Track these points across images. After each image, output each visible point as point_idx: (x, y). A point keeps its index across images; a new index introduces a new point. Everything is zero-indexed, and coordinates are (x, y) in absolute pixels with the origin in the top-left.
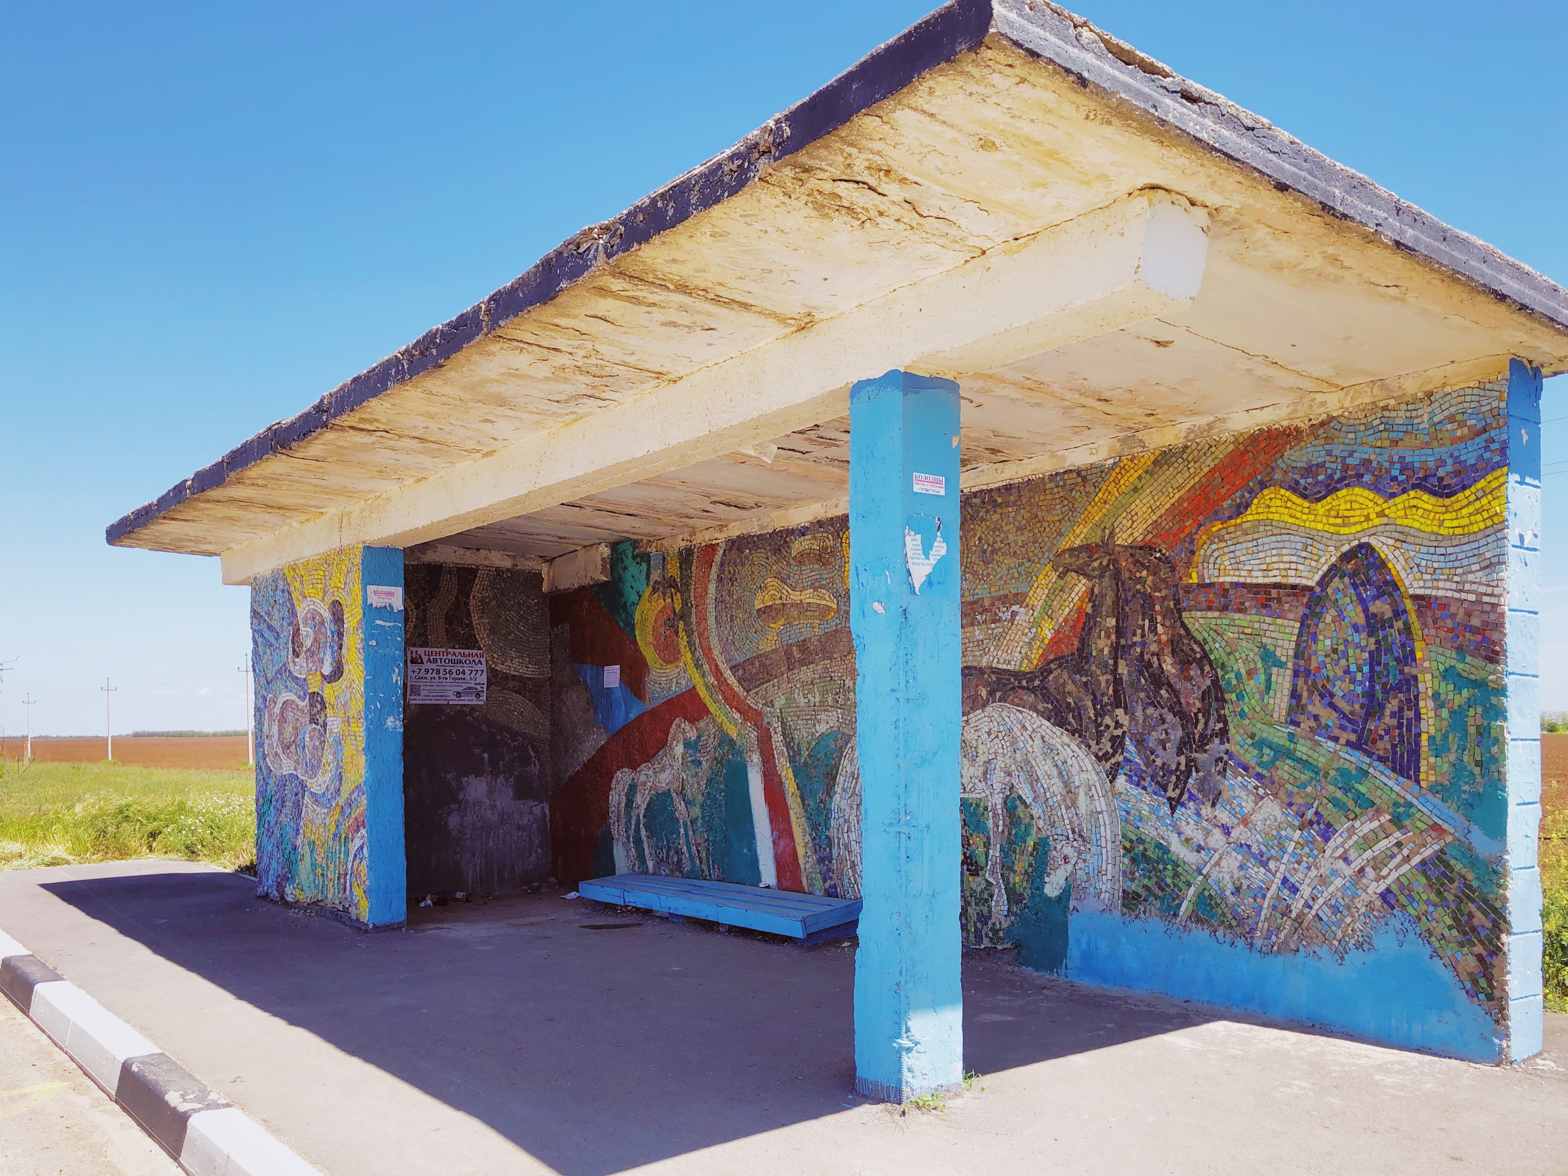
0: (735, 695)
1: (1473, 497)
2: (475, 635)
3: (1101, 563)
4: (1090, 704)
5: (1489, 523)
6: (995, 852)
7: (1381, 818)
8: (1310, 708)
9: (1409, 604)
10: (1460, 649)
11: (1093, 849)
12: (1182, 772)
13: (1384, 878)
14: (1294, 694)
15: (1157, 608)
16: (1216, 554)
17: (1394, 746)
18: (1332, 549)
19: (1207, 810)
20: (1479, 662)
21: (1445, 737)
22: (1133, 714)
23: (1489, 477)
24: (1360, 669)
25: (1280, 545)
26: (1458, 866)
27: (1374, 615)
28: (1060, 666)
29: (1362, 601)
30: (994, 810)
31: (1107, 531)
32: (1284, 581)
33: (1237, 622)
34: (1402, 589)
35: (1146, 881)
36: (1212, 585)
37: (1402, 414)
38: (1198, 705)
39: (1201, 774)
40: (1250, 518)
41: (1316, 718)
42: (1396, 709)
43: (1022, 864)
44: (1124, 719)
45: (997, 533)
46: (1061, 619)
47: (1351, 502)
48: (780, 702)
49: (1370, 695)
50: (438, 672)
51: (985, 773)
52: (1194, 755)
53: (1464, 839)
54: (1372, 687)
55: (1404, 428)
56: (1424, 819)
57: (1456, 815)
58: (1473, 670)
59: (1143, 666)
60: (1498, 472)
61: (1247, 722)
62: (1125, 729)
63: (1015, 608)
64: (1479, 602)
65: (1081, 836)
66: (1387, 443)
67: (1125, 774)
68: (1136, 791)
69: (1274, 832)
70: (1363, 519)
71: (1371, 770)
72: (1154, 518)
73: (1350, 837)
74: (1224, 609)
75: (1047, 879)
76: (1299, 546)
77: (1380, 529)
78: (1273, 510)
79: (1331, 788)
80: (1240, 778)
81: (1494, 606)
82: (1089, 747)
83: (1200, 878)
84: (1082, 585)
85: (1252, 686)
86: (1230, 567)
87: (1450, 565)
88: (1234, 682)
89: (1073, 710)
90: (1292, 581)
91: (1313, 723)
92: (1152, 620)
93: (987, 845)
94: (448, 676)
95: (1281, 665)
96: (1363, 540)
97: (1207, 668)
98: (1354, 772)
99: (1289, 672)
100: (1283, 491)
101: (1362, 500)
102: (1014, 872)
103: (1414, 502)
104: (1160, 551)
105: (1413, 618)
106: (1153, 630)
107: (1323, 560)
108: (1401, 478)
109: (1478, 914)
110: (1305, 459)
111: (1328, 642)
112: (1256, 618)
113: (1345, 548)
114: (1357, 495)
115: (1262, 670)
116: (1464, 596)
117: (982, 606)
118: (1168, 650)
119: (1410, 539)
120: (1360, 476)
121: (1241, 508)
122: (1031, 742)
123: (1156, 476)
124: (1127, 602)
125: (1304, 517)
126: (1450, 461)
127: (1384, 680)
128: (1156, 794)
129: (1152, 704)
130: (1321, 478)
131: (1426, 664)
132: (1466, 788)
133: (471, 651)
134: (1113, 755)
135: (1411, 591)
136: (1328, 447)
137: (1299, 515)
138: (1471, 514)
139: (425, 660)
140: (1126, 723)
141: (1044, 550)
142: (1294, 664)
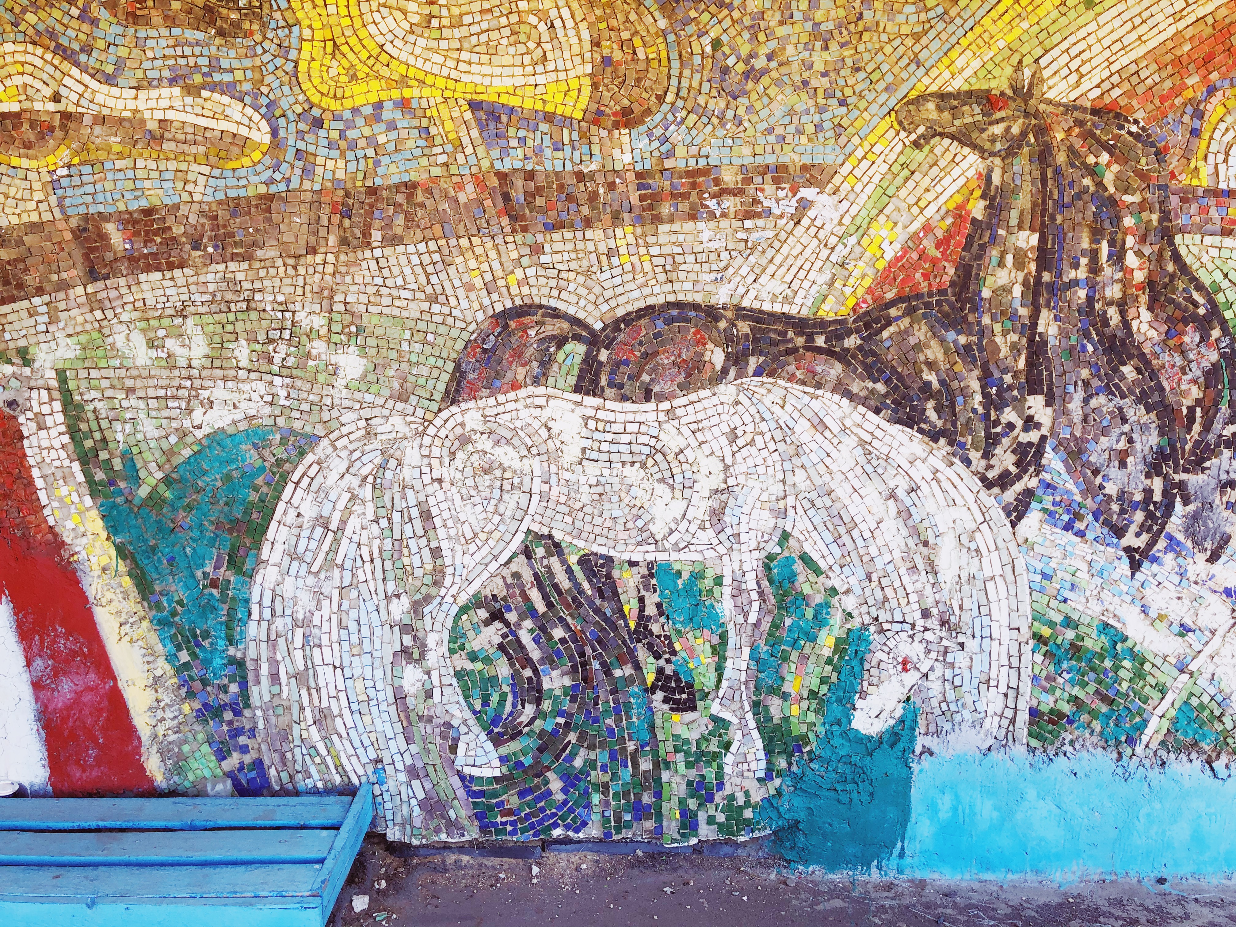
12: (1156, 505)
15: (1128, 221)
19: (1197, 567)
22: (1064, 405)
28: (910, 312)
35: (1076, 691)
38: (1197, 393)
39: (1191, 508)
43: (803, 680)
44: (1043, 414)
46: (916, 225)
48: (57, 352)
52: (1183, 477)
59: (1091, 321)
62: (1045, 431)
63: (807, 193)
67: (1044, 510)
68: (1062, 539)
75: (859, 704)
82: (969, 462)
83: (1185, 677)
84: (966, 165)
89: (935, 396)
92: (1117, 245)
93: (720, 650)
97: (1216, 333)
102: (783, 697)
104: (1137, 122)
106: (1115, 260)
117: (718, 181)
118: (1143, 298)
124: (1062, 206)
128: (1101, 543)
129: (1104, 388)
134: (1019, 477)
140: (1046, 419)
141: (880, 86)
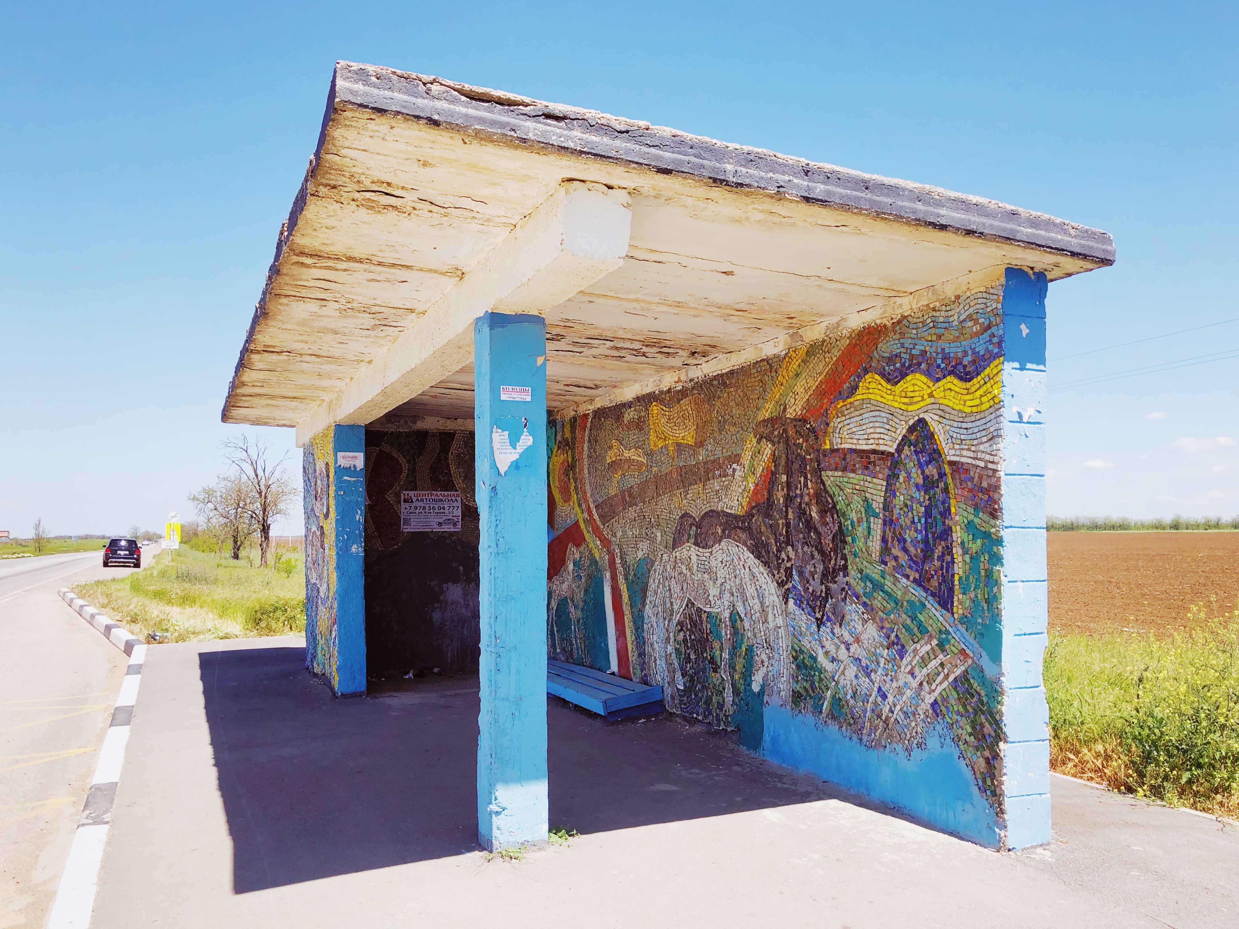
0: (598, 528)
1: (982, 382)
2: (453, 481)
3: (779, 432)
4: (773, 542)
5: (992, 403)
6: (725, 655)
7: (932, 643)
8: (893, 551)
9: (947, 469)
10: (976, 507)
11: (776, 656)
12: (823, 598)
13: (934, 691)
14: (884, 540)
15: (808, 467)
16: (840, 426)
17: (940, 584)
18: (903, 423)
19: (837, 630)
20: (986, 517)
21: (967, 578)
22: (797, 551)
23: (992, 366)
24: (920, 521)
25: (875, 419)
26: (975, 685)
27: (928, 477)
28: (758, 511)
29: (920, 466)
30: (725, 622)
31: (782, 407)
32: (877, 448)
33: (852, 481)
34: (943, 456)
35: (805, 684)
36: (838, 450)
37: (943, 313)
38: (831, 545)
39: (834, 600)
40: (858, 397)
41: (896, 558)
42: (940, 554)
43: (740, 664)
44: (792, 555)
45: (726, 408)
46: (758, 475)
47: (914, 385)
48: (619, 534)
49: (926, 541)
50: (424, 508)
51: (720, 593)
52: (830, 585)
53: (977, 662)
54: (927, 535)
55: (944, 325)
56: (956, 644)
57: (974, 642)
58: (984, 525)
59: (802, 513)
60: (997, 362)
61: (858, 560)
62: (793, 562)
63: (734, 466)
64: (986, 468)
65: (770, 645)
66: (934, 338)
67: (793, 598)
68: (798, 612)
69: (873, 650)
70: (920, 399)
71: (926, 603)
72: (807, 397)
73: (914, 656)
74: (844, 470)
75: (753, 678)
76: (885, 420)
77: (930, 407)
78: (871, 391)
79: (904, 616)
80: (854, 605)
81: (995, 471)
82: (774, 575)
83: (834, 683)
84: (768, 449)
85: (860, 531)
86: (847, 437)
87: (970, 437)
88: (850, 528)
89: (764, 547)
90: (882, 448)
91: (894, 563)
92: (806, 478)
93: (721, 649)
94: (432, 511)
95: (876, 516)
96: (921, 416)
97: (835, 516)
98: (918, 604)
99: (880, 521)
100: (877, 377)
101: (920, 383)
102: (736, 671)
103: (950, 386)
104: (810, 423)
105: (950, 480)
106: (806, 485)
107: (898, 432)
108: (943, 366)
109: (987, 724)
110: (889, 350)
111: (902, 498)
112: (862, 477)
113: (911, 422)
114: (917, 379)
115: (865, 519)
116: (978, 463)
117: (719, 463)
118: (814, 501)
119: (947, 416)
120: (919, 364)
121: (854, 389)
122: (743, 570)
123: (808, 364)
124: (792, 462)
125: (888, 397)
126: (970, 352)
127: (934, 530)
128: (809, 615)
129: (806, 543)
130: (898, 365)
131: (957, 518)
132: (980, 620)
133: (449, 493)
134: (786, 583)
135: (948, 458)
136: (902, 341)
137: (885, 395)
138: (981, 396)
139: (414, 501)
140: (793, 557)
141: (750, 421)
142: (884, 515)
